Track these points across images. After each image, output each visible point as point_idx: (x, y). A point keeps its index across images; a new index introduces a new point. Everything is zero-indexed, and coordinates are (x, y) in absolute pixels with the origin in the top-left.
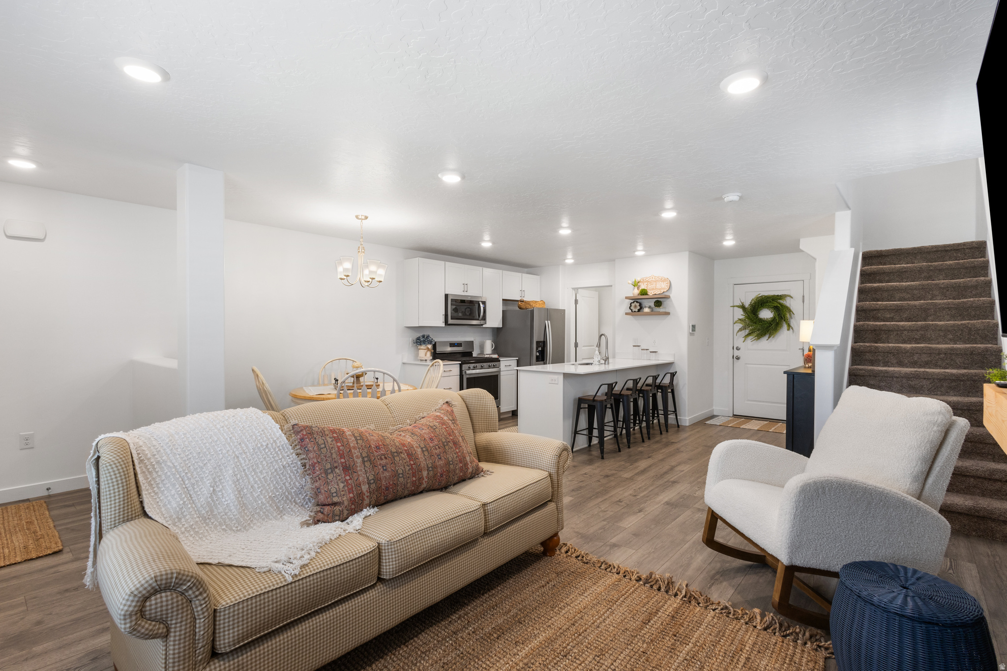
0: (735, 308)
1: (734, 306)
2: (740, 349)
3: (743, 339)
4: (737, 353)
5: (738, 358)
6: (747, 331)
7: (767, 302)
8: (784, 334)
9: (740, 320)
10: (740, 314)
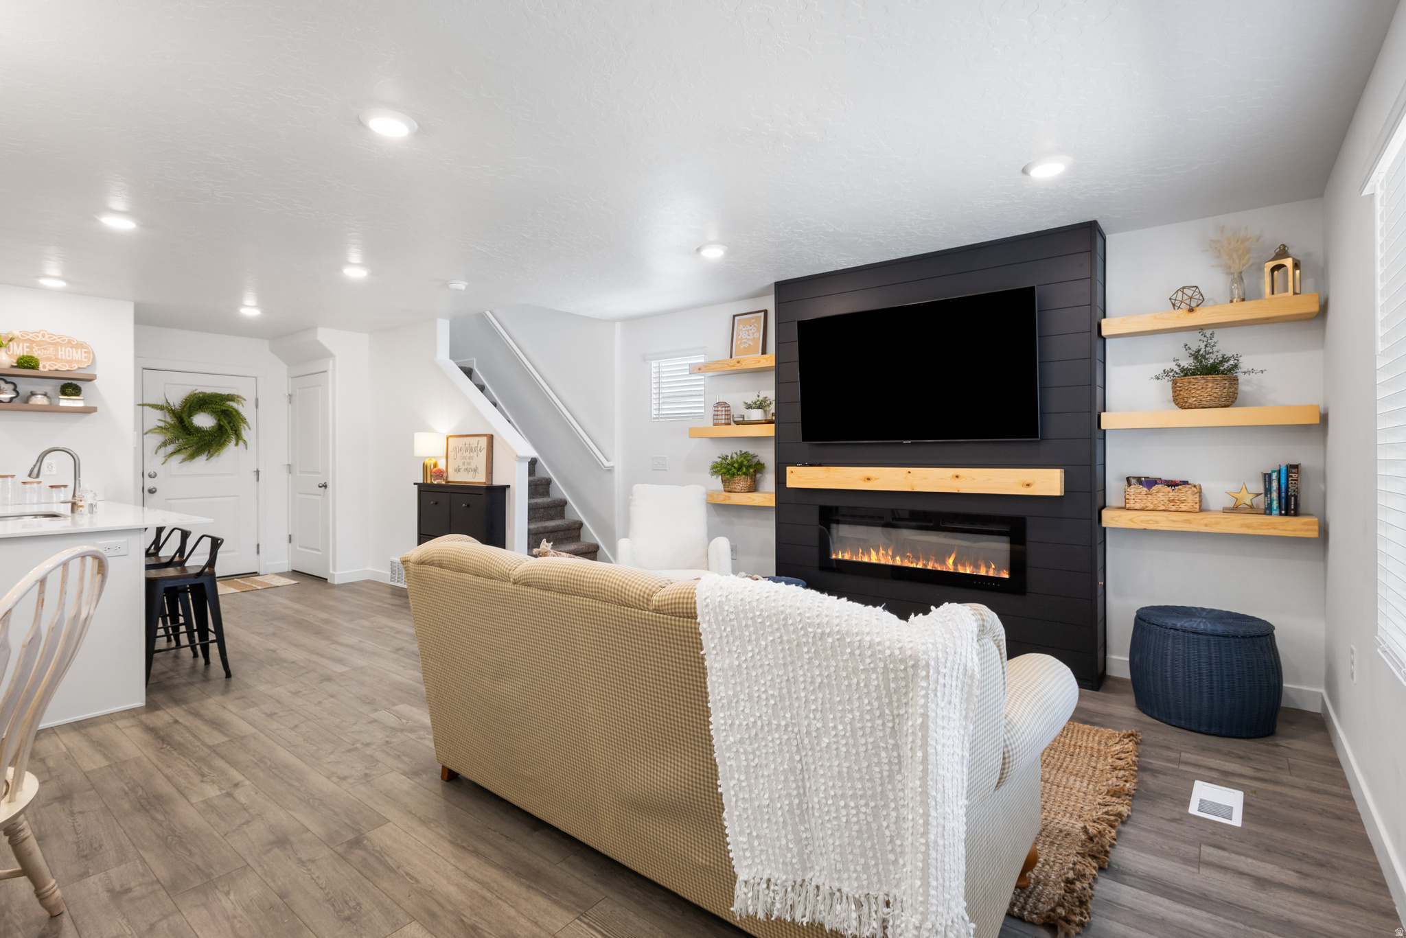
0: (146, 408)
1: (143, 405)
2: (156, 475)
3: (164, 459)
4: (150, 483)
5: (152, 491)
6: (171, 448)
7: (211, 403)
8: (231, 451)
9: (159, 427)
10: (155, 418)
